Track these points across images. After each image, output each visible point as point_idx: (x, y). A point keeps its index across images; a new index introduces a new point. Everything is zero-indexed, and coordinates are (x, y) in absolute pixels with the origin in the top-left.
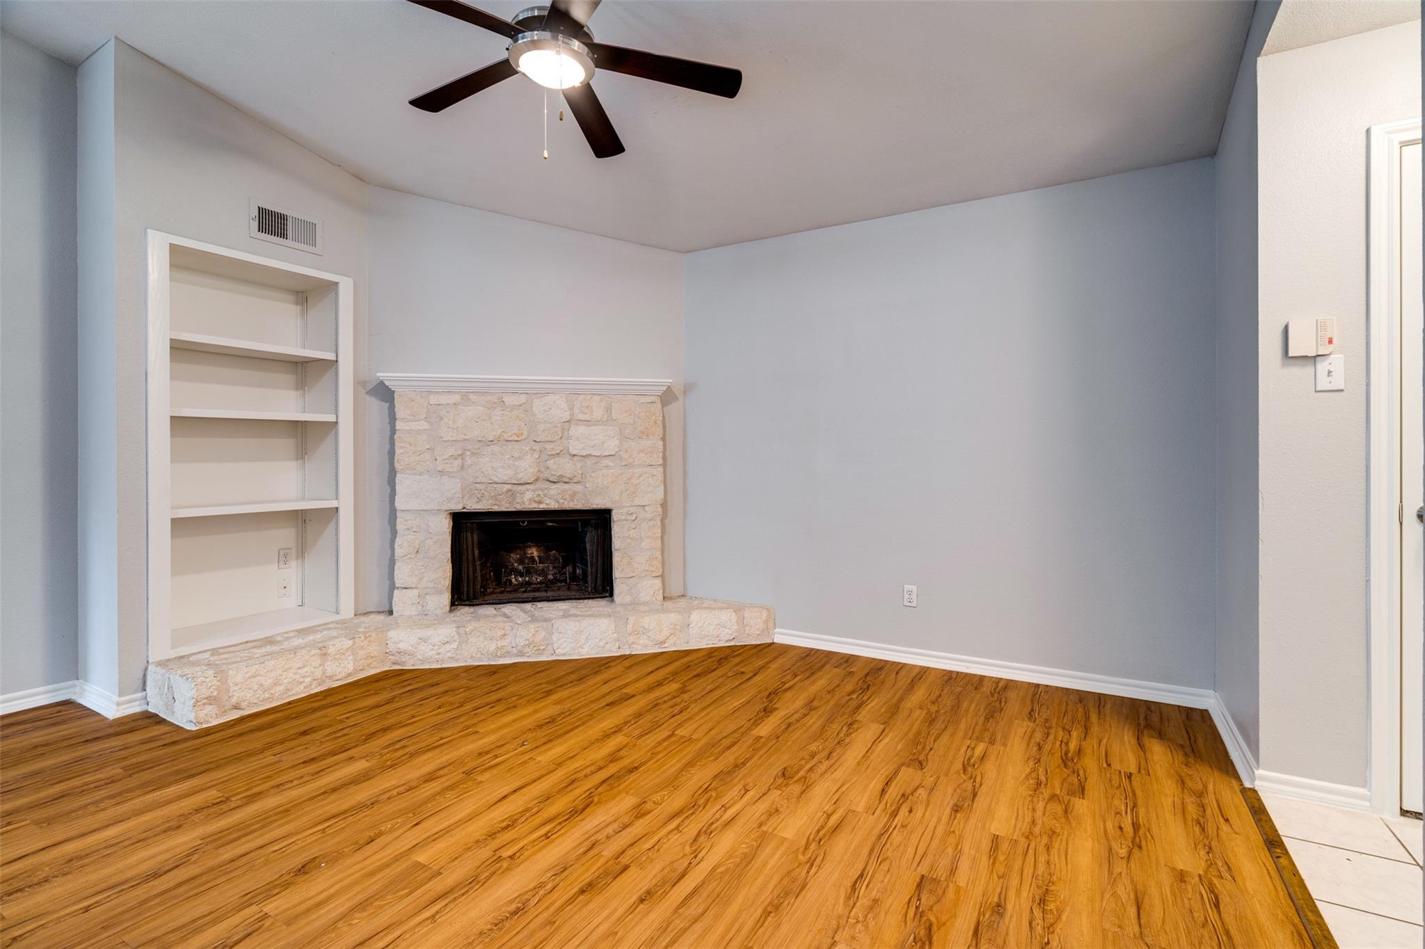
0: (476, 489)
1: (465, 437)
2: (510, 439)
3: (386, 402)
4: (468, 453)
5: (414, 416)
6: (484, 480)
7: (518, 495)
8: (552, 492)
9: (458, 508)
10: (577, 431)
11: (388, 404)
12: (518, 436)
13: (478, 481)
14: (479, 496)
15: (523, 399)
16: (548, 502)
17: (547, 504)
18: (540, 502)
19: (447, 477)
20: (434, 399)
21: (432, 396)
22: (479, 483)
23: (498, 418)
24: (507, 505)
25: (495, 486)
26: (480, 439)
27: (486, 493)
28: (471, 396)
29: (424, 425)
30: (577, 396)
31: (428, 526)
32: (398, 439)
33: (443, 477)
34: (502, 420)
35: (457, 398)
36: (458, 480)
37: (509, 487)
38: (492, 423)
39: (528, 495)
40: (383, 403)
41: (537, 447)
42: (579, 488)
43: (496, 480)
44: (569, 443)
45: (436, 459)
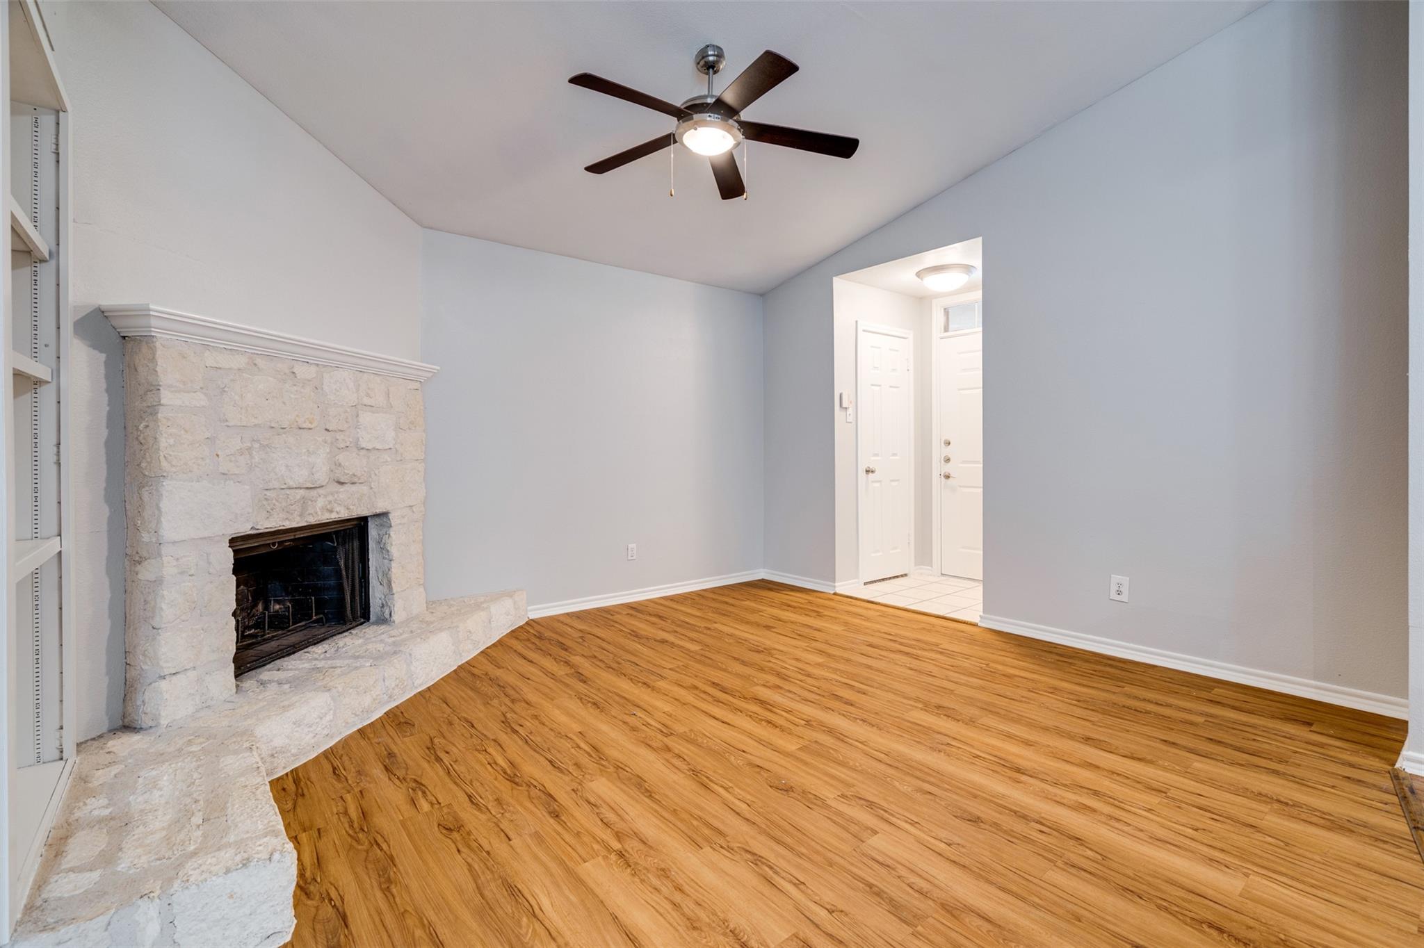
0: (266, 499)
1: (256, 422)
2: (304, 426)
3: (101, 351)
4: (256, 445)
5: (184, 383)
6: (277, 485)
7: (310, 502)
8: (341, 496)
9: (245, 529)
10: (366, 418)
11: (104, 356)
12: (311, 423)
13: (271, 486)
14: (269, 508)
15: (313, 371)
16: (338, 509)
17: (337, 513)
18: (331, 511)
19: (232, 482)
20: (211, 359)
21: (207, 353)
22: (270, 490)
23: (292, 396)
24: (298, 519)
25: (288, 492)
26: (273, 425)
27: (277, 504)
28: (259, 361)
29: (200, 400)
30: (361, 374)
31: (209, 563)
32: (164, 421)
33: (227, 482)
34: (296, 398)
35: (240, 361)
36: (247, 487)
37: (302, 492)
38: (284, 403)
39: (321, 503)
40: (96, 352)
41: (329, 437)
42: (364, 489)
43: (292, 484)
44: (358, 433)
45: (218, 455)
